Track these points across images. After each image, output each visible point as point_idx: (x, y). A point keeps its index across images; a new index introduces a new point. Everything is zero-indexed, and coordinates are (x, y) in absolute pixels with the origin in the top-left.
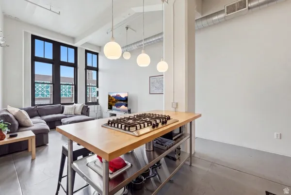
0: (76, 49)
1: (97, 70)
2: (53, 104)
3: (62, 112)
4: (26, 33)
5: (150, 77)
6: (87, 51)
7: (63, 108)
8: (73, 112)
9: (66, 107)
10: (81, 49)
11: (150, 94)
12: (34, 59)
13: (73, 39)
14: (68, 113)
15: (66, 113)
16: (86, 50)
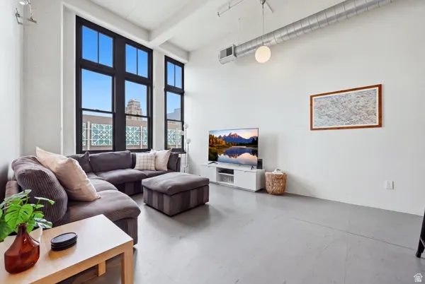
0: (150, 52)
1: (181, 92)
2: (114, 150)
3: (133, 166)
4: (66, 9)
5: (311, 97)
6: (167, 59)
7: (134, 158)
8: (153, 165)
9: (139, 155)
10: (160, 53)
11: (312, 129)
12: (82, 64)
13: (148, 33)
14: (145, 168)
15: (141, 168)
16: (165, 56)
